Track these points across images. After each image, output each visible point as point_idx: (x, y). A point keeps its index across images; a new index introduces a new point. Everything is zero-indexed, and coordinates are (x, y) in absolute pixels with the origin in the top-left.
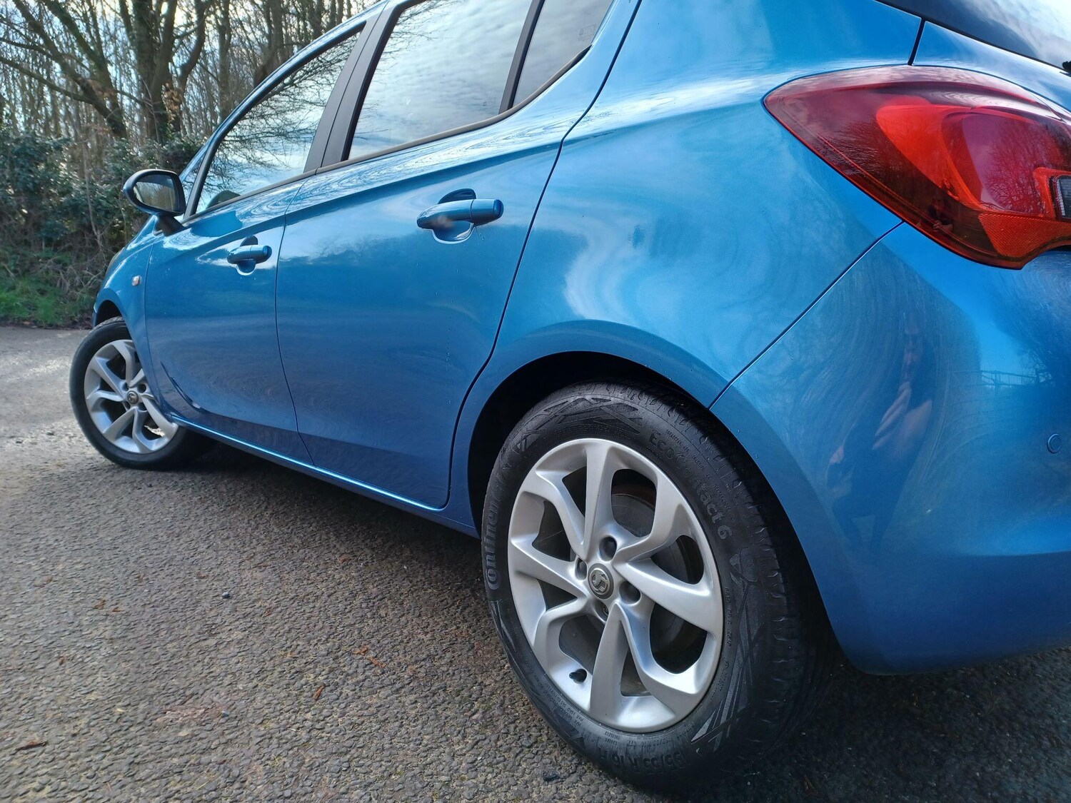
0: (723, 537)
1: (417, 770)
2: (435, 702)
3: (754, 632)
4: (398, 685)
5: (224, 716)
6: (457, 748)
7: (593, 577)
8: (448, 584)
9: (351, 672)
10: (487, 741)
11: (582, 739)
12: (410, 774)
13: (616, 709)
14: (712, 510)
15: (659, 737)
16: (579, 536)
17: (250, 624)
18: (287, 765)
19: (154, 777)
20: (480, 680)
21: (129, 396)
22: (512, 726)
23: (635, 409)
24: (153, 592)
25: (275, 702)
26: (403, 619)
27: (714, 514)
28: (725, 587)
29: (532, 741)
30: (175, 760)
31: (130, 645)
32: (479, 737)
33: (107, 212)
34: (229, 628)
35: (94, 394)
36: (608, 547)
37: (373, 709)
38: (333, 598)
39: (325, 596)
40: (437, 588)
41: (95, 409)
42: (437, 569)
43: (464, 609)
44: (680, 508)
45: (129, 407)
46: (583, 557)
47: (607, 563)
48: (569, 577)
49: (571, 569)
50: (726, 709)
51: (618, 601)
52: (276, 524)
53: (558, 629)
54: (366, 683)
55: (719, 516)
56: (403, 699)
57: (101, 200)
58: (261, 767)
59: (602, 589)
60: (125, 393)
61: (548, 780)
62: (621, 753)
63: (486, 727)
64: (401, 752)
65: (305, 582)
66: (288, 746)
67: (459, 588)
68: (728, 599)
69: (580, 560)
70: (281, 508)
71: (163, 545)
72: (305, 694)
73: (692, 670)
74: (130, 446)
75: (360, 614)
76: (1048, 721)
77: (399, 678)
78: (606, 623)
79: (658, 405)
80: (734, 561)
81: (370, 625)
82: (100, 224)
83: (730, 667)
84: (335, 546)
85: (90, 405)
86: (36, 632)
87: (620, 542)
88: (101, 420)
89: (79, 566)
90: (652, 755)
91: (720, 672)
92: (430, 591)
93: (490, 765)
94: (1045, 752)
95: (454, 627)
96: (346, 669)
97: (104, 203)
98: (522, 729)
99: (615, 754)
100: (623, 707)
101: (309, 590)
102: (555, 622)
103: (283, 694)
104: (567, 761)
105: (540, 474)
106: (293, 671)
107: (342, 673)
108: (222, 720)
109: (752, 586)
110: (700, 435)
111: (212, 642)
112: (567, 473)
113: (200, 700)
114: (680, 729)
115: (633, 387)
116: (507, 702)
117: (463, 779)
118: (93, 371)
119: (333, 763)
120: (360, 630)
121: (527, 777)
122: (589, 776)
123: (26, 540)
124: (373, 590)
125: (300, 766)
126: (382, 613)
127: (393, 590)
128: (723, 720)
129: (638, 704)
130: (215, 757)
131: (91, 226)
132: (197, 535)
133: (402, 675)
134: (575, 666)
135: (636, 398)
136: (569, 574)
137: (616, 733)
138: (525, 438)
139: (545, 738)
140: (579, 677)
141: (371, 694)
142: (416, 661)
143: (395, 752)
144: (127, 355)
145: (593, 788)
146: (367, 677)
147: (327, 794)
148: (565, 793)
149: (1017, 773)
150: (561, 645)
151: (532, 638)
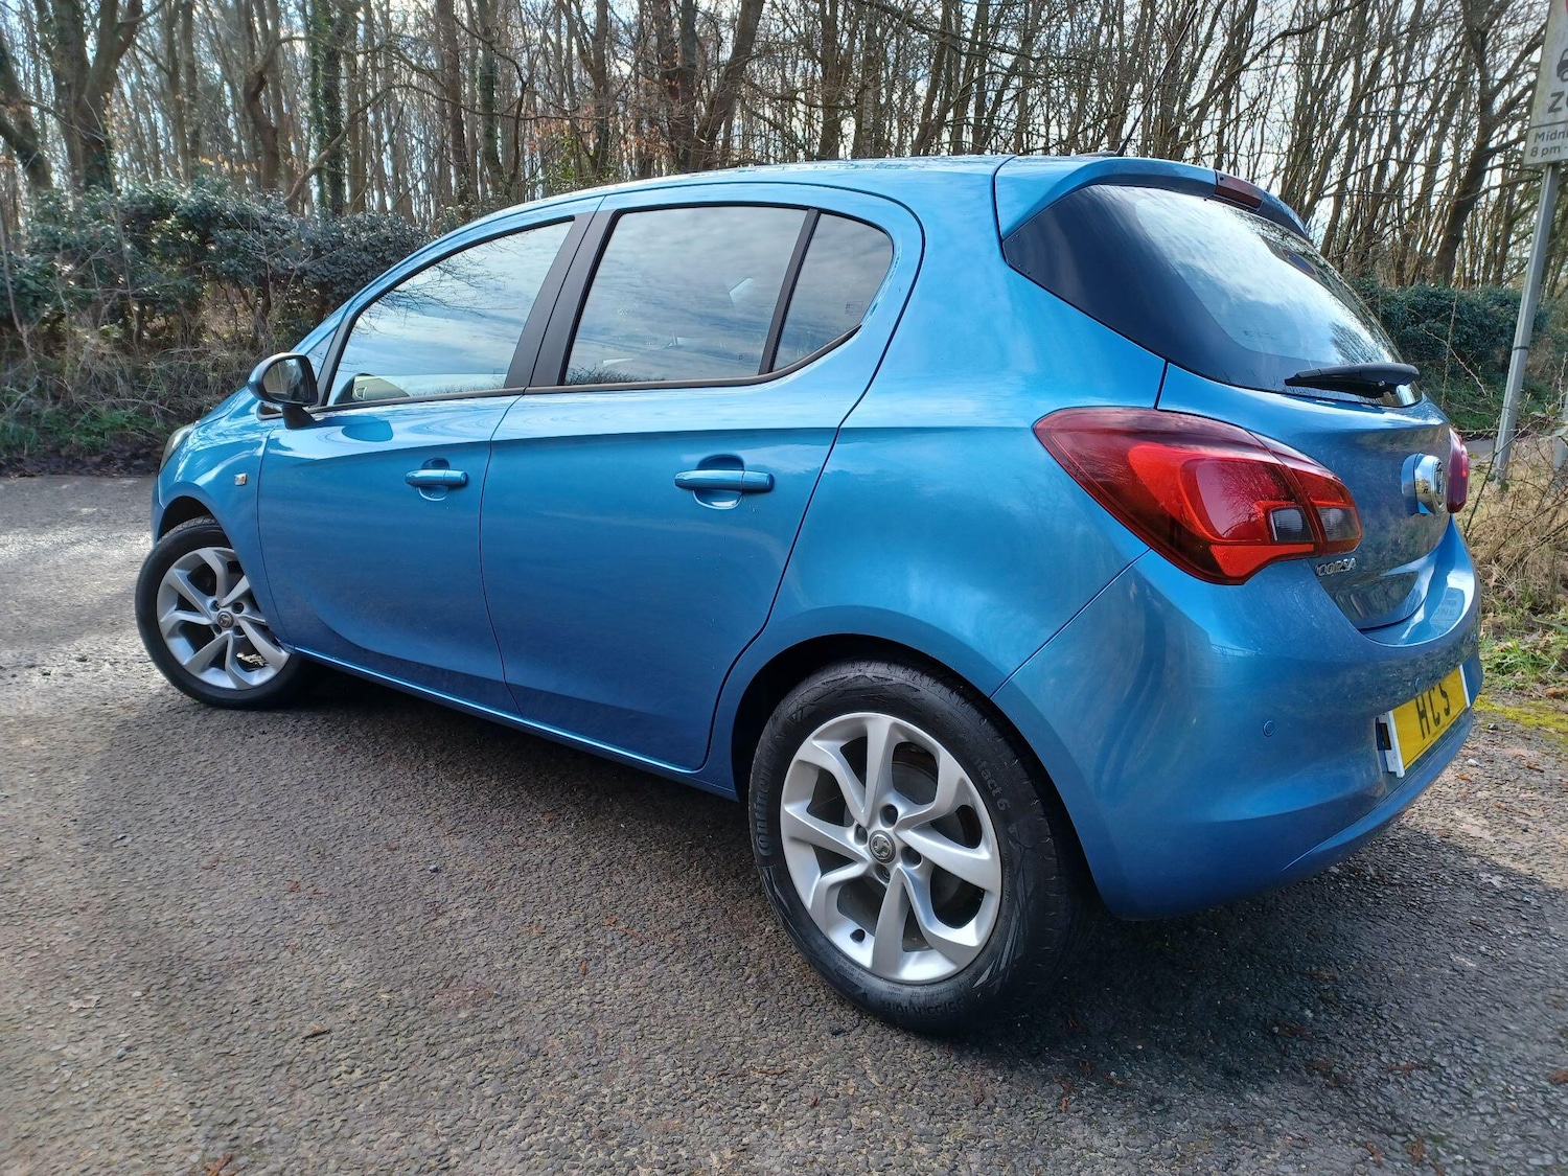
0: (1002, 809)
1: (710, 1034)
2: (705, 969)
3: (1030, 890)
4: (662, 955)
5: (497, 996)
6: (740, 1011)
7: (875, 843)
8: (678, 844)
9: (608, 944)
10: (768, 1003)
11: (865, 994)
12: (703, 1037)
13: (897, 965)
14: (992, 785)
15: (942, 987)
16: (859, 804)
17: (476, 900)
18: (582, 1037)
19: (456, 1055)
20: (744, 945)
21: (220, 618)
22: (789, 988)
23: (917, 690)
24: (346, 869)
25: (543, 979)
26: (642, 885)
27: (994, 788)
28: (1004, 852)
29: (812, 1000)
30: (469, 1040)
31: (356, 930)
32: (759, 1000)
33: (37, 298)
34: (455, 905)
35: (170, 616)
36: (889, 815)
37: (645, 980)
38: (555, 865)
39: (546, 865)
40: (667, 849)
41: (172, 634)
42: (659, 827)
43: (704, 871)
44: (962, 780)
45: (220, 632)
46: (864, 824)
47: (889, 830)
48: (848, 842)
49: (850, 834)
50: (1005, 956)
51: (900, 865)
52: (447, 778)
53: (836, 892)
54: (628, 954)
55: (999, 790)
56: (672, 968)
57: (28, 281)
58: (557, 1041)
59: (884, 854)
60: (214, 614)
61: (836, 1034)
62: (905, 1004)
63: (763, 990)
64: (688, 1019)
65: (516, 849)
66: (574, 1020)
67: (691, 847)
68: (1007, 861)
69: (859, 826)
70: (444, 757)
71: (325, 812)
72: (570, 970)
73: (972, 924)
74: (221, 680)
75: (593, 883)
76: (1285, 951)
77: (661, 948)
78: (888, 886)
79: (939, 686)
80: (1012, 829)
81: (609, 895)
82: (27, 316)
83: (1008, 920)
84: (531, 804)
85: (165, 630)
86: (243, 921)
87: (901, 810)
88: (181, 649)
89: (240, 842)
90: (936, 1003)
91: (999, 925)
92: (660, 852)
93: (777, 1024)
94: (1278, 979)
95: (700, 892)
96: (601, 941)
97: (32, 285)
98: (799, 990)
99: (899, 1005)
100: (904, 963)
101: (526, 857)
102: (834, 886)
103: (547, 971)
104: (849, 1017)
105: (817, 744)
106: (547, 947)
107: (600, 946)
108: (496, 1001)
109: (1027, 852)
110: (980, 716)
111: (443, 922)
112: (843, 744)
113: (462, 982)
114: (962, 978)
115: (915, 668)
116: (777, 965)
117: (755, 1038)
118: (170, 587)
119: (626, 1032)
120: (601, 900)
121: (814, 1033)
122: (872, 1028)
123: (153, 812)
124: (597, 855)
125: (595, 1037)
126: (617, 879)
127: (619, 854)
128: (1002, 966)
129: (919, 959)
130: (507, 1034)
131: (11, 318)
132: (359, 797)
133: (662, 944)
134: (853, 926)
135: (917, 679)
136: (848, 838)
137: (898, 986)
138: (801, 709)
139: (823, 997)
140: (858, 936)
141: (639, 964)
142: (672, 930)
143: (681, 1018)
144: (218, 567)
145: (878, 1038)
146: (627, 949)
147: (631, 1061)
148: (854, 1044)
149: (1252, 999)
150: (839, 908)
151: (808, 902)
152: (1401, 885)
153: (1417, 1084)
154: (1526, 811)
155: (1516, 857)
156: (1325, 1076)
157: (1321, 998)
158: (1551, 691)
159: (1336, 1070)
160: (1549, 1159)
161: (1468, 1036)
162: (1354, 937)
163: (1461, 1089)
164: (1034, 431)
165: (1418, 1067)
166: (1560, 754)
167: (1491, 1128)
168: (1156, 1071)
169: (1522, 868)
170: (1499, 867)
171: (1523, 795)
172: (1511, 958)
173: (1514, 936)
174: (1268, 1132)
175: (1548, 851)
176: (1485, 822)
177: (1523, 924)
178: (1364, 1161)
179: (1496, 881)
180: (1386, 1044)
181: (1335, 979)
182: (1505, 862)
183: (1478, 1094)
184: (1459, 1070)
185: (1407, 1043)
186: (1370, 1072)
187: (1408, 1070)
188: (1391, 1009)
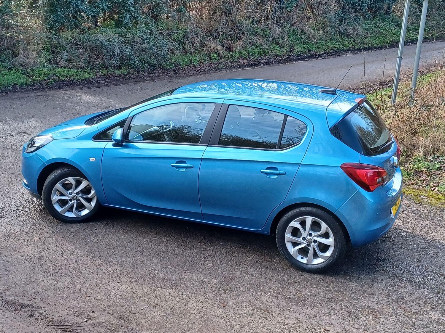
3: (340, 245)
7: (308, 240)
15: (322, 264)
16: (304, 233)
27: (334, 228)
28: (335, 239)
29: (293, 271)
35: (56, 198)
36: (311, 235)
44: (327, 227)
45: (71, 201)
46: (305, 237)
47: (311, 238)
48: (301, 240)
51: (313, 244)
53: (298, 250)
59: (309, 242)
60: (70, 196)
62: (314, 268)
69: (303, 237)
73: (328, 252)
78: (310, 248)
79: (322, 211)
80: (337, 235)
85: (54, 202)
87: (313, 234)
90: (321, 267)
98: (290, 270)
100: (313, 261)
105: (294, 223)
112: (299, 222)
114: (326, 262)
115: (317, 208)
116: (282, 266)
118: (56, 189)
121: (298, 276)
128: (335, 258)
129: (317, 260)
134: (301, 256)
135: (318, 210)
137: (312, 266)
139: (295, 271)
140: (303, 258)
144: (73, 182)
150: (299, 254)
151: (292, 254)
152: (388, 237)
153: (397, 270)
154: (409, 218)
155: (408, 229)
156: (383, 271)
157: (379, 259)
158: (412, 183)
159: (385, 270)
160: (416, 277)
161: (403, 262)
162: (382, 248)
163: (403, 270)
164: (341, 167)
165: (396, 268)
166: (414, 202)
167: (408, 274)
168: (357, 273)
169: (409, 231)
170: (405, 232)
171: (408, 214)
172: (409, 249)
173: (409, 245)
174: (377, 279)
175: (413, 227)
176: (401, 221)
177: (410, 242)
178: (391, 281)
179: (405, 234)
180: (391, 265)
181: (380, 256)
182: (406, 230)
183: (406, 270)
184: (403, 267)
185: (394, 264)
186: (390, 269)
187: (395, 268)
188: (391, 260)
